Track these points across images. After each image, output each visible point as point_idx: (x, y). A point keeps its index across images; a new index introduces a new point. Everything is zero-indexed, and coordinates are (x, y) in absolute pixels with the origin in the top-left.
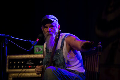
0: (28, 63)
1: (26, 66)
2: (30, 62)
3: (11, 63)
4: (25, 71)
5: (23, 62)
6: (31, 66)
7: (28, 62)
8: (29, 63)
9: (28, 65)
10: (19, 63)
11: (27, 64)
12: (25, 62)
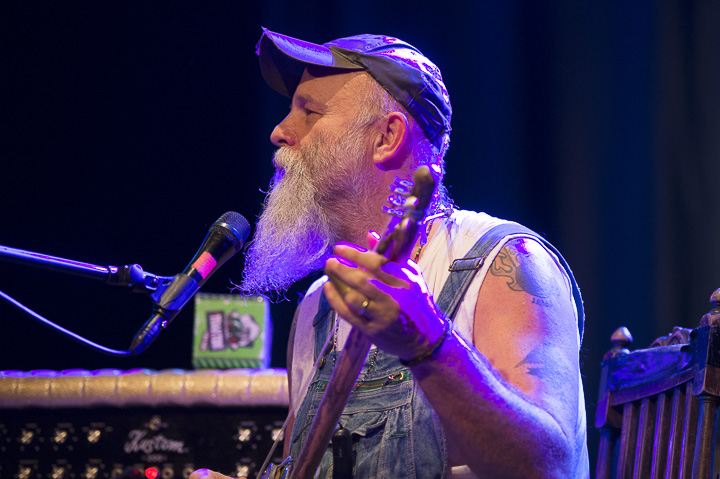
0: (137, 442)
1: (118, 470)
2: (151, 435)
5: (94, 436)
6: (160, 466)
7: (139, 434)
8: (146, 445)
9: (138, 457)
10: (61, 437)
11: (132, 447)
12: (109, 429)
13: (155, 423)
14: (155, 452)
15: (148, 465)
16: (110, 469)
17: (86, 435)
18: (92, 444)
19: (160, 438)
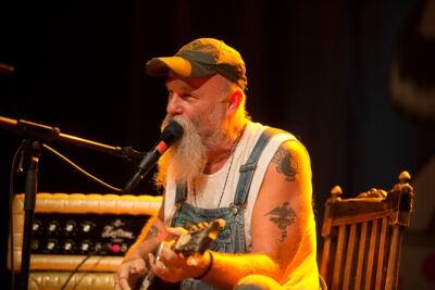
0: (108, 232)
1: (99, 246)
2: (115, 229)
3: (36, 227)
4: (96, 264)
5: (87, 228)
6: (120, 245)
7: (109, 228)
8: (113, 234)
9: (109, 240)
10: (70, 228)
11: (106, 234)
12: (94, 225)
13: (118, 223)
14: (118, 237)
15: (114, 244)
16: (94, 245)
17: (82, 228)
18: (86, 233)
19: (120, 230)
